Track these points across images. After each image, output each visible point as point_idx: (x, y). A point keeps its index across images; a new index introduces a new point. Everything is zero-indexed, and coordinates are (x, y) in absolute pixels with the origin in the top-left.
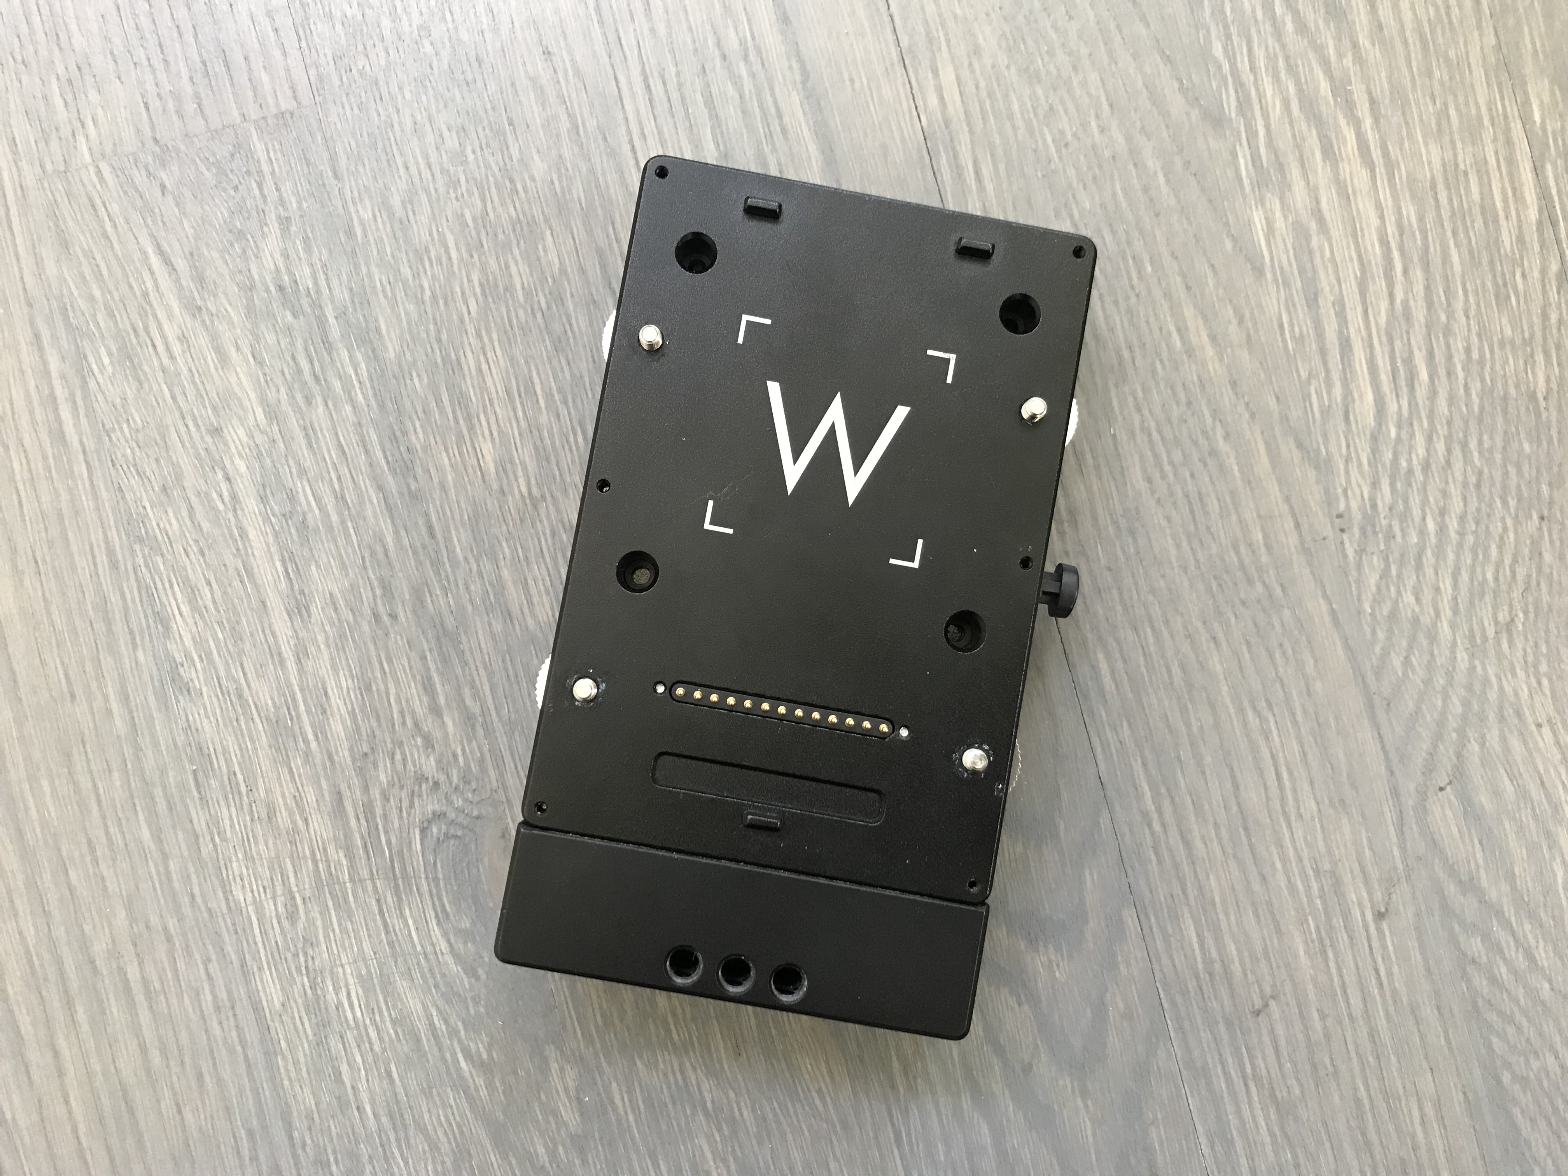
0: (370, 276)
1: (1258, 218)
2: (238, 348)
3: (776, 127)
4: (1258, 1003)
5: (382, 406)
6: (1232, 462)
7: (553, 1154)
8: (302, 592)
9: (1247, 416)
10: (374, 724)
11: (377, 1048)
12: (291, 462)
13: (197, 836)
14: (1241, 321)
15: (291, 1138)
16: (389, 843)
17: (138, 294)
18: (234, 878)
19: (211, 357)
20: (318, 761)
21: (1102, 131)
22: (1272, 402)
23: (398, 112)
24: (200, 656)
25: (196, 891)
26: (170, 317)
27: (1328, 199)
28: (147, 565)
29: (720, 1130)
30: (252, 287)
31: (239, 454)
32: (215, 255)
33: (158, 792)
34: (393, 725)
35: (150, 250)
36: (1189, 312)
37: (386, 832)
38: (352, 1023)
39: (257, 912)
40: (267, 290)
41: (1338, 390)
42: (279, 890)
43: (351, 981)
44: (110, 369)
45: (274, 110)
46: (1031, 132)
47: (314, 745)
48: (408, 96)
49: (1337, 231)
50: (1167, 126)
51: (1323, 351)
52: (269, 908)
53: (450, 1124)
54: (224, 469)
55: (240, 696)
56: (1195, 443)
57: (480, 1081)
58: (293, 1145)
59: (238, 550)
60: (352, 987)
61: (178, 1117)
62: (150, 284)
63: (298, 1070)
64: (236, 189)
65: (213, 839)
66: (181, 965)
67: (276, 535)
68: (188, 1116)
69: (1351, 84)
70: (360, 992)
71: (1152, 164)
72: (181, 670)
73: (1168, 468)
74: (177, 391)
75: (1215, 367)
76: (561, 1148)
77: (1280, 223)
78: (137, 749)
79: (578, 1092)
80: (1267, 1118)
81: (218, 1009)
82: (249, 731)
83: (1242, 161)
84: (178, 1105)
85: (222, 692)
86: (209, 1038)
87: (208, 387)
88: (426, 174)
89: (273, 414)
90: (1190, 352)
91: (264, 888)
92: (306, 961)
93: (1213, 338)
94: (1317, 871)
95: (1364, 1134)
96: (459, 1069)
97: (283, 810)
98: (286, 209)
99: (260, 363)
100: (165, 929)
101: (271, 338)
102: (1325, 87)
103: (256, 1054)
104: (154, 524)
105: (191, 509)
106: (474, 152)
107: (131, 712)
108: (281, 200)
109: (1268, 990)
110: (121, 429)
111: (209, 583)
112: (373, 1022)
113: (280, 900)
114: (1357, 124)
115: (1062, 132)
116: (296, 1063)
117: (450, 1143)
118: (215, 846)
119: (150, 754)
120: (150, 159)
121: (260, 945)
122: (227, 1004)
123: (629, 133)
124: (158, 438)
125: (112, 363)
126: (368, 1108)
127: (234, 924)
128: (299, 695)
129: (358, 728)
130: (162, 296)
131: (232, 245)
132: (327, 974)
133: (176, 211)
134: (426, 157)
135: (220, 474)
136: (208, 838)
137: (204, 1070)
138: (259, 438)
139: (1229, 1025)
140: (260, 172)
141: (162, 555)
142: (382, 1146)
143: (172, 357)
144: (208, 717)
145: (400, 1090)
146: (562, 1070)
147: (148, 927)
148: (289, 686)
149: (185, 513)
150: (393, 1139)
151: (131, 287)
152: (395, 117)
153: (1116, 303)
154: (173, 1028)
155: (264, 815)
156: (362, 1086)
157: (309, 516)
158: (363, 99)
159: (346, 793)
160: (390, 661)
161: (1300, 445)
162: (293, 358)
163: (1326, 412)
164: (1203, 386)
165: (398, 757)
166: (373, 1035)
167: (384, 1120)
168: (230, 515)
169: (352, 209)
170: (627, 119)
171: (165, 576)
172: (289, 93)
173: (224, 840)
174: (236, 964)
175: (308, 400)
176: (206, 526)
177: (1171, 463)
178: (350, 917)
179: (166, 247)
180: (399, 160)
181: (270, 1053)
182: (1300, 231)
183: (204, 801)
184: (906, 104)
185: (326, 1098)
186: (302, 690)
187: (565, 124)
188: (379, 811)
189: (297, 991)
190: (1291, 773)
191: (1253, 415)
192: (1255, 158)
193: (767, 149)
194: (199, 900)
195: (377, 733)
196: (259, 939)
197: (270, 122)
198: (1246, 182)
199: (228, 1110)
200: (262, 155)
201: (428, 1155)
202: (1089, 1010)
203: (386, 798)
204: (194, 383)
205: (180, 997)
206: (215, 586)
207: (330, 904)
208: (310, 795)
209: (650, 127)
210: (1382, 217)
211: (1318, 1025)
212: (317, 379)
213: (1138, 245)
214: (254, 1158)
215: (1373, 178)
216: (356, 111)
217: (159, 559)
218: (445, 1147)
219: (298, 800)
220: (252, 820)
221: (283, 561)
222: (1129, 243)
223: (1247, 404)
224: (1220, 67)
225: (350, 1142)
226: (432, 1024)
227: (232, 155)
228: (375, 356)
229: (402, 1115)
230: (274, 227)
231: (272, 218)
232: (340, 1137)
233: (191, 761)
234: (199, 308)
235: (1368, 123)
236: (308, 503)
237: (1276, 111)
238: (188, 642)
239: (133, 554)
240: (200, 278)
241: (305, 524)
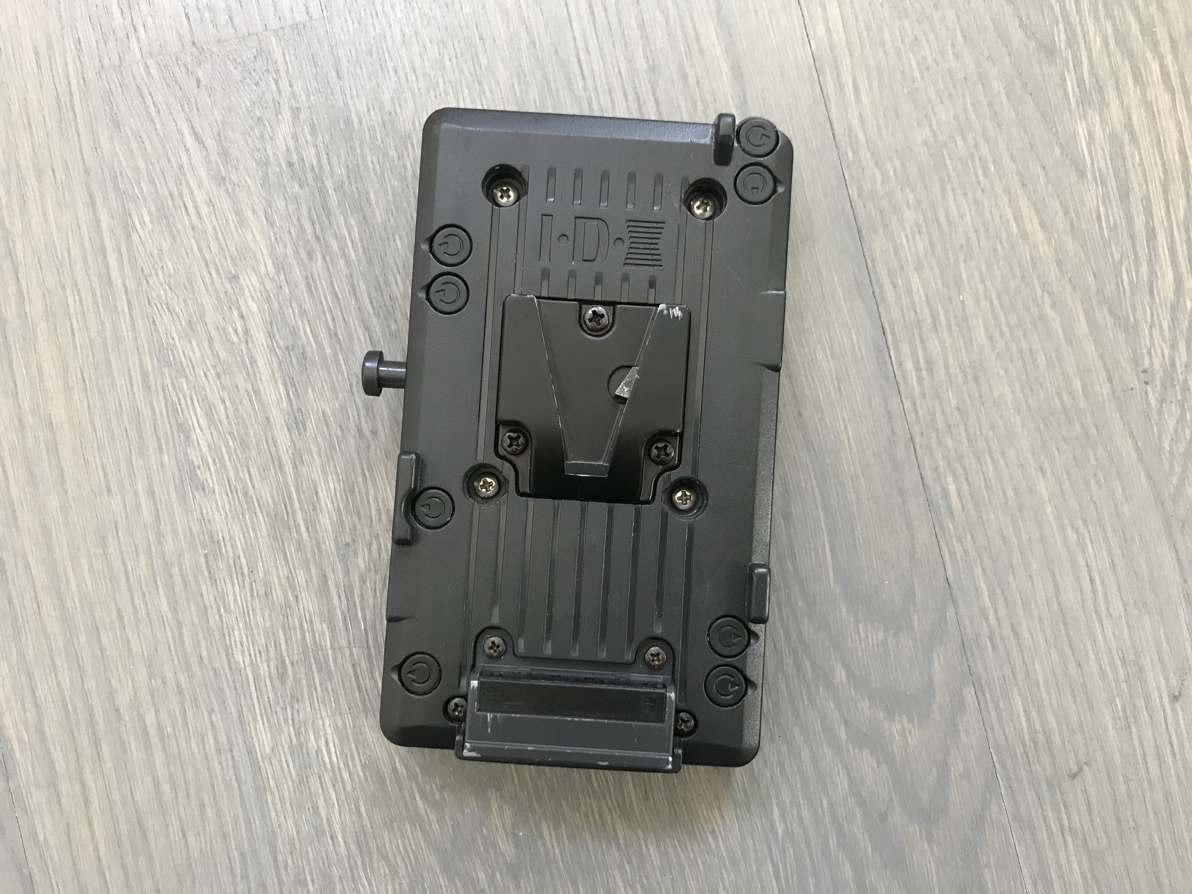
0: (363, 156)
1: (1081, 130)
2: (254, 212)
3: (694, 47)
4: (1074, 768)
5: (370, 262)
6: (1057, 325)
7: (491, 879)
8: (300, 410)
9: (1069, 288)
10: (356, 520)
11: (349, 788)
12: (295, 305)
13: (206, 608)
14: (1066, 213)
15: (275, 860)
16: (365, 618)
17: (175, 166)
18: (236, 644)
19: (232, 219)
20: (308, 549)
21: (957, 57)
22: (1091, 278)
23: (390, 27)
24: (214, 461)
25: (204, 653)
26: (200, 186)
27: (1138, 116)
28: (173, 384)
29: (630, 862)
30: (267, 163)
31: (252, 296)
32: (239, 137)
33: (176, 571)
34: (371, 521)
35: (186, 131)
36: (1024, 204)
37: (363, 609)
38: (328, 766)
39: (253, 672)
40: (280, 165)
41: (1144, 269)
42: (272, 654)
43: (329, 731)
44: (150, 226)
45: (290, 22)
46: (899, 57)
47: (305, 535)
48: (399, 15)
49: (1145, 142)
50: (1009, 55)
51: (1132, 237)
52: (263, 668)
53: (407, 851)
54: (239, 309)
55: (246, 494)
56: (1028, 309)
57: (433, 817)
58: (277, 867)
59: (248, 375)
60: (329, 737)
61: (183, 841)
62: (185, 158)
63: (283, 804)
64: (257, 84)
65: (219, 611)
66: (190, 714)
67: (280, 364)
68: (191, 840)
69: (1155, 26)
70: (336, 740)
71: (998, 86)
72: (198, 472)
73: (1005, 329)
74: (203, 245)
75: (1045, 251)
76: (498, 875)
77: (1099, 134)
78: (160, 537)
79: (513, 828)
80: (1080, 863)
81: (219, 751)
82: (252, 523)
83: (1069, 84)
84: (183, 830)
85: (231, 490)
86: (211, 777)
87: (229, 244)
88: (412, 77)
89: (281, 266)
90: (1024, 236)
91: (260, 653)
92: (292, 714)
93: (1043, 226)
94: (1123, 660)
95: (1157, 877)
96: (416, 808)
97: (278, 588)
98: (296, 101)
99: (272, 224)
100: (178, 684)
101: (280, 204)
102: (1135, 28)
103: (249, 790)
104: (181, 352)
105: (211, 340)
106: (450, 60)
107: (155, 503)
108: (294, 94)
109: (1082, 758)
110: (157, 274)
111: (224, 402)
112: (347, 765)
113: (273, 663)
114: (1161, 59)
115: (924, 58)
116: (282, 798)
117: (406, 868)
118: (221, 616)
119: (170, 540)
120: (188, 58)
121: (255, 700)
122: (227, 747)
123: (576, 47)
124: (186, 282)
125: (151, 221)
126: (340, 837)
127: (234, 682)
128: (295, 496)
129: (342, 522)
130: (193, 168)
131: (252, 128)
132: (310, 725)
133: (208, 100)
134: (412, 62)
135: (236, 313)
136: (215, 611)
137: (207, 803)
138: (269, 285)
139: (1050, 785)
140: (277, 71)
141: (186, 377)
142: (351, 869)
143: (200, 217)
144: (219, 511)
145: (366, 822)
146: (501, 809)
147: (164, 683)
148: (287, 486)
149: (206, 344)
150: (359, 863)
151: (169, 161)
152: (387, 30)
153: (965, 195)
154: (182, 766)
155: (262, 592)
156: (336, 818)
157: (308, 349)
158: (363, 15)
159: (331, 576)
161: (1112, 313)
162: (299, 220)
163: (1134, 288)
164: (1034, 264)
165: (374, 547)
166: (346, 776)
167: (353, 847)
168: (243, 346)
169: (350, 103)
170: (574, 38)
171: (187, 394)
172: (303, 9)
173: (228, 612)
174: (235, 715)
175: (310, 255)
176: (223, 355)
177: (1009, 325)
178: (330, 677)
179: (199, 130)
180: (390, 65)
181: (261, 789)
182: (1115, 141)
183: (214, 581)
184: (800, 32)
185: (305, 828)
186: (297, 490)
187: (525, 41)
188: (357, 591)
189: (284, 739)
190: (1102, 580)
191: (1074, 288)
192: (1080, 82)
193: (687, 63)
194: (206, 661)
195: (358, 527)
196: (254, 695)
197: (286, 31)
198: (1073, 100)
199: (225, 837)
200: (279, 58)
201: (388, 878)
202: (935, 770)
203: (363, 581)
204: (217, 238)
205: (188, 740)
206: (228, 404)
207: (314, 667)
208: (301, 576)
209: (593, 44)
210: (1180, 131)
211: (1123, 788)
212: (317, 237)
213: (984, 149)
214: (245, 877)
215: (1174, 101)
216: (356, 24)
217: (184, 381)
218: (402, 871)
219: (291, 580)
220: (252, 596)
221: (285, 385)
222: (976, 146)
223: (1070, 280)
224: (1052, 9)
225: (324, 864)
226: (395, 769)
227: (255, 57)
228: (365, 221)
229: (367, 844)
230: (287, 116)
231: (285, 108)
232: (316, 861)
233: (204, 546)
234: (224, 179)
235: (1169, 59)
236: (307, 338)
237: (1097, 44)
238: (205, 449)
239: (163, 376)
240: (225, 154)
241: (304, 355)
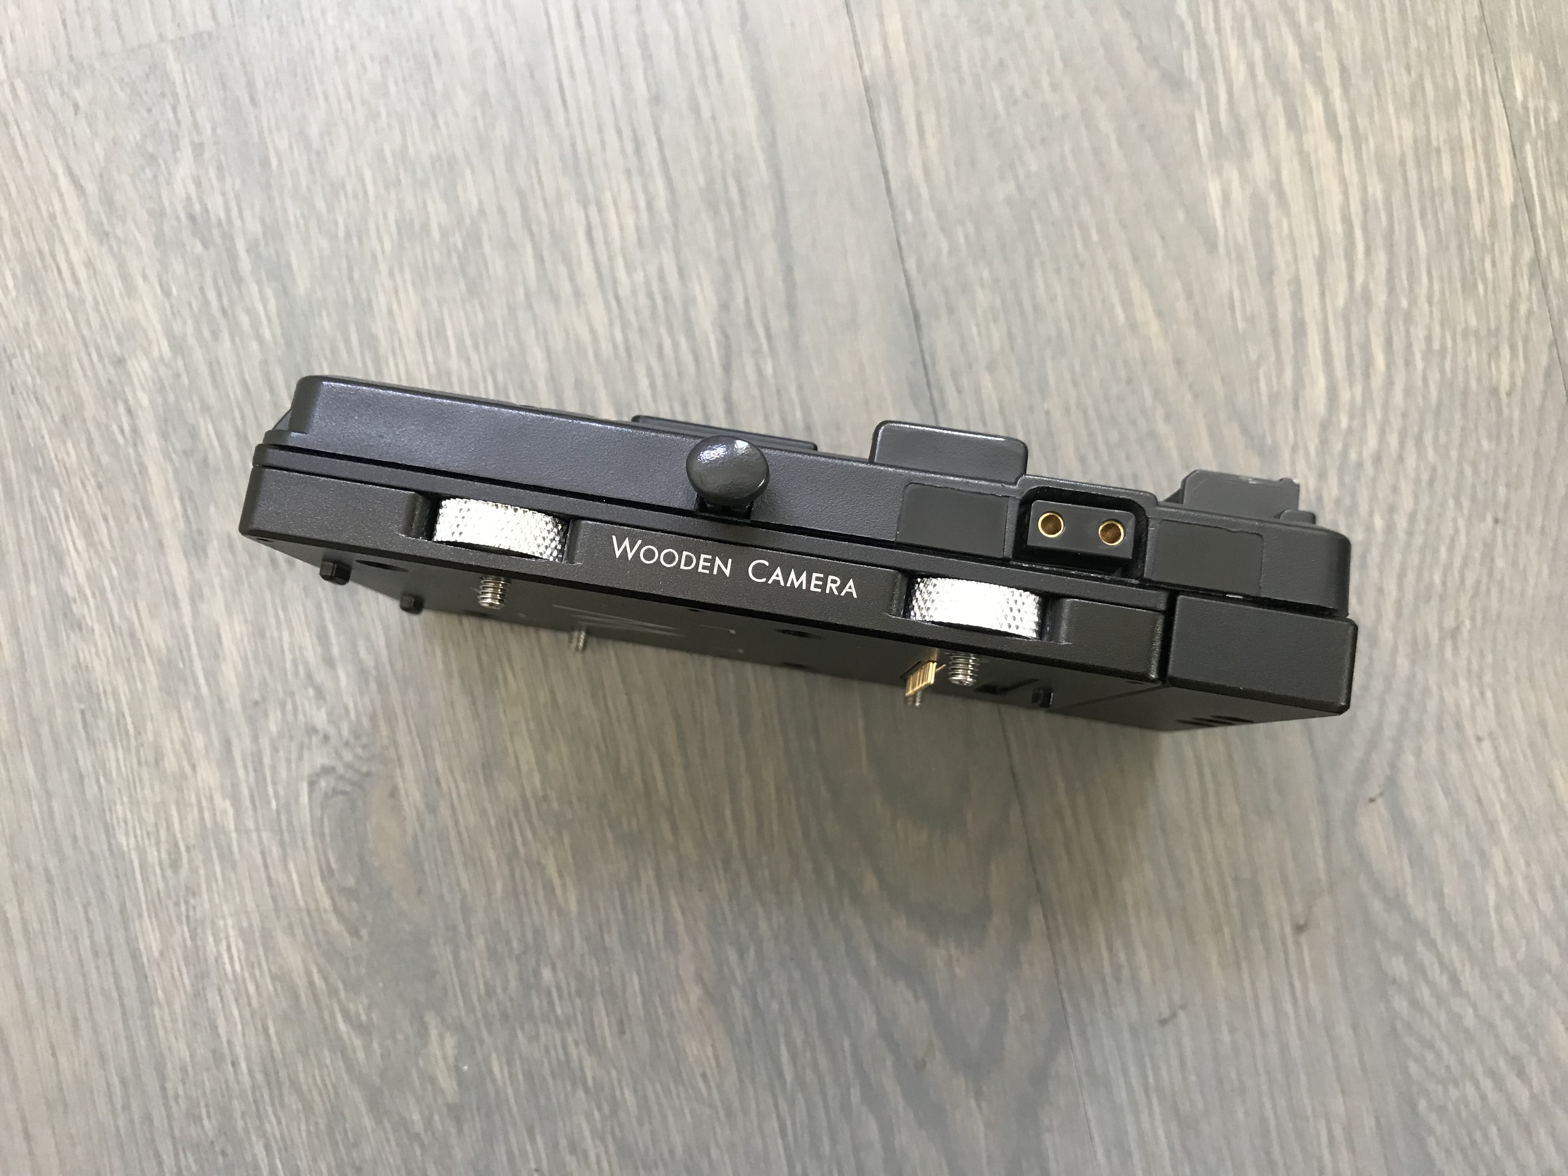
0: (284, 210)
1: (1214, 189)
2: (145, 277)
3: (711, 71)
4: (1166, 1013)
5: (289, 344)
6: (1170, 444)
7: (428, 1122)
8: (200, 532)
9: (1189, 397)
10: (266, 672)
11: (255, 1003)
12: (195, 399)
13: (81, 777)
14: (1190, 296)
15: (163, 1089)
16: (276, 794)
17: (45, 215)
18: (118, 822)
19: (117, 285)
20: (208, 707)
21: (1055, 87)
22: (1217, 383)
23: (319, 37)
24: (94, 594)
25: (79, 832)
26: (77, 242)
27: (1290, 172)
28: (43, 497)
29: (599, 1108)
30: (162, 214)
31: (142, 385)
32: (126, 179)
33: (45, 729)
34: (285, 674)
35: (60, 170)
36: (1135, 284)
37: (274, 783)
38: (230, 976)
39: (140, 858)
40: (178, 218)
41: (1288, 376)
42: (163, 837)
43: (232, 932)
44: (14, 293)
45: (191, 30)
46: (978, 86)
47: (204, 690)
48: (331, 21)
49: (1297, 203)
50: (1123, 88)
51: (1275, 332)
52: (152, 855)
53: (325, 1085)
54: (126, 401)
55: (132, 635)
56: (1134, 423)
57: (358, 1043)
58: (165, 1097)
59: (136, 484)
60: (232, 940)
61: (52, 1060)
62: (58, 208)
63: (174, 1021)
64: (149, 111)
65: (98, 781)
66: (60, 907)
67: (176, 472)
68: (63, 1059)
69: (1321, 49)
70: (241, 944)
71: (1106, 127)
72: (74, 607)
73: (1102, 448)
74: (81, 319)
75: (1160, 346)
76: (436, 1118)
77: (1237, 195)
78: (25, 685)
79: (456, 1060)
80: (1167, 1131)
81: (96, 954)
82: (140, 672)
83: (1200, 127)
84: (52, 1048)
85: (114, 630)
86: (85, 983)
87: (113, 316)
88: (347, 106)
89: (178, 347)
90: (1134, 327)
91: (148, 833)
92: (187, 911)
93: (1159, 314)
94: (1236, 880)
95: (1268, 1153)
96: (336, 1030)
97: (171, 755)
98: (199, 133)
99: (167, 294)
100: (46, 870)
101: (178, 267)
102: (1293, 52)
103: (133, 1002)
104: (53, 456)
105: (90, 443)
106: (396, 83)
107: (20, 645)
108: (196, 125)
109: (1177, 998)
110: (23, 355)
111: (105, 519)
112: (253, 977)
113: (164, 847)
114: (1326, 93)
115: (1012, 89)
116: (172, 1012)
117: (324, 1104)
118: (100, 787)
119: (38, 690)
120: (65, 77)
121: (141, 892)
122: (105, 948)
123: (558, 70)
124: (59, 365)
125: (15, 287)
126: (243, 1064)
127: (116, 869)
128: (192, 639)
129: (250, 676)
130: (69, 219)
131: (143, 169)
132: (208, 924)
133: (88, 131)
134: (347, 86)
135: (121, 408)
136: (93, 781)
137: (80, 1016)
138: (163, 371)
139: (1134, 1031)
140: (175, 95)
141: (59, 487)
142: (255, 1102)
143: (77, 282)
144: (98, 655)
145: (277, 1048)
146: (441, 1037)
147: (28, 866)
148: (183, 628)
149: (84, 445)
150: (266, 1097)
151: (38, 208)
152: (316, 44)
153: (1058, 271)
154: (50, 970)
155: (152, 761)
156: (238, 1041)
157: (211, 456)
158: (284, 23)
159: (235, 741)
160: (285, 608)
161: (1245, 431)
162: (202, 289)
163: (1275, 398)
164: (1145, 364)
165: (289, 707)
166: (252, 989)
167: (259, 1077)
168: (131, 450)
169: (268, 139)
170: (555, 57)
171: (61, 510)
172: (208, 13)
173: (109, 781)
174: (116, 908)
175: (215, 334)
176: (105, 459)
177: (1107, 443)
178: (234, 868)
179: (77, 171)
180: (319, 89)
181: (147, 1002)
182: (1258, 205)
183: (92, 742)
184: (849, 51)
185: (201, 1051)
186: (194, 632)
187: (491, 60)
188: (267, 760)
189: (176, 940)
190: (1214, 776)
191: (1196, 396)
192: (1215, 125)
193: (700, 92)
194: (81, 842)
195: (269, 681)
196: (140, 885)
197: (187, 42)
198: (1203, 148)
199: (102, 1057)
200: (177, 77)
201: (302, 1115)
202: (988, 1009)
203: (275, 749)
204: (99, 311)
205: (58, 939)
206: (111, 521)
207: (214, 853)
208: (199, 741)
209: (579, 64)
210: (1346, 193)
211: (1226, 1038)
212: (224, 312)
213: (1085, 211)
214: (126, 1107)
215: (1339, 151)
216: (276, 35)
217: (56, 492)
218: (319, 1107)
219: (187, 745)
220: (139, 763)
221: (182, 499)
222: (1076, 208)
223: (1191, 386)
224: (1182, 26)
225: (223, 1096)
226: (311, 983)
227: (147, 76)
228: (285, 292)
229: (277, 1073)
230: (186, 154)
231: (185, 143)
232: (213, 1091)
233: (80, 701)
234: (107, 234)
235: (1337, 93)
236: (210, 441)
237: (1240, 74)
238: (82, 578)
239: (29, 485)
240: (109, 203)
241: (205, 461)
